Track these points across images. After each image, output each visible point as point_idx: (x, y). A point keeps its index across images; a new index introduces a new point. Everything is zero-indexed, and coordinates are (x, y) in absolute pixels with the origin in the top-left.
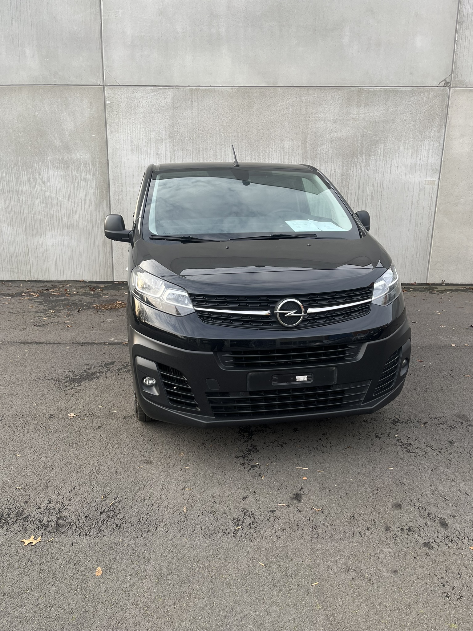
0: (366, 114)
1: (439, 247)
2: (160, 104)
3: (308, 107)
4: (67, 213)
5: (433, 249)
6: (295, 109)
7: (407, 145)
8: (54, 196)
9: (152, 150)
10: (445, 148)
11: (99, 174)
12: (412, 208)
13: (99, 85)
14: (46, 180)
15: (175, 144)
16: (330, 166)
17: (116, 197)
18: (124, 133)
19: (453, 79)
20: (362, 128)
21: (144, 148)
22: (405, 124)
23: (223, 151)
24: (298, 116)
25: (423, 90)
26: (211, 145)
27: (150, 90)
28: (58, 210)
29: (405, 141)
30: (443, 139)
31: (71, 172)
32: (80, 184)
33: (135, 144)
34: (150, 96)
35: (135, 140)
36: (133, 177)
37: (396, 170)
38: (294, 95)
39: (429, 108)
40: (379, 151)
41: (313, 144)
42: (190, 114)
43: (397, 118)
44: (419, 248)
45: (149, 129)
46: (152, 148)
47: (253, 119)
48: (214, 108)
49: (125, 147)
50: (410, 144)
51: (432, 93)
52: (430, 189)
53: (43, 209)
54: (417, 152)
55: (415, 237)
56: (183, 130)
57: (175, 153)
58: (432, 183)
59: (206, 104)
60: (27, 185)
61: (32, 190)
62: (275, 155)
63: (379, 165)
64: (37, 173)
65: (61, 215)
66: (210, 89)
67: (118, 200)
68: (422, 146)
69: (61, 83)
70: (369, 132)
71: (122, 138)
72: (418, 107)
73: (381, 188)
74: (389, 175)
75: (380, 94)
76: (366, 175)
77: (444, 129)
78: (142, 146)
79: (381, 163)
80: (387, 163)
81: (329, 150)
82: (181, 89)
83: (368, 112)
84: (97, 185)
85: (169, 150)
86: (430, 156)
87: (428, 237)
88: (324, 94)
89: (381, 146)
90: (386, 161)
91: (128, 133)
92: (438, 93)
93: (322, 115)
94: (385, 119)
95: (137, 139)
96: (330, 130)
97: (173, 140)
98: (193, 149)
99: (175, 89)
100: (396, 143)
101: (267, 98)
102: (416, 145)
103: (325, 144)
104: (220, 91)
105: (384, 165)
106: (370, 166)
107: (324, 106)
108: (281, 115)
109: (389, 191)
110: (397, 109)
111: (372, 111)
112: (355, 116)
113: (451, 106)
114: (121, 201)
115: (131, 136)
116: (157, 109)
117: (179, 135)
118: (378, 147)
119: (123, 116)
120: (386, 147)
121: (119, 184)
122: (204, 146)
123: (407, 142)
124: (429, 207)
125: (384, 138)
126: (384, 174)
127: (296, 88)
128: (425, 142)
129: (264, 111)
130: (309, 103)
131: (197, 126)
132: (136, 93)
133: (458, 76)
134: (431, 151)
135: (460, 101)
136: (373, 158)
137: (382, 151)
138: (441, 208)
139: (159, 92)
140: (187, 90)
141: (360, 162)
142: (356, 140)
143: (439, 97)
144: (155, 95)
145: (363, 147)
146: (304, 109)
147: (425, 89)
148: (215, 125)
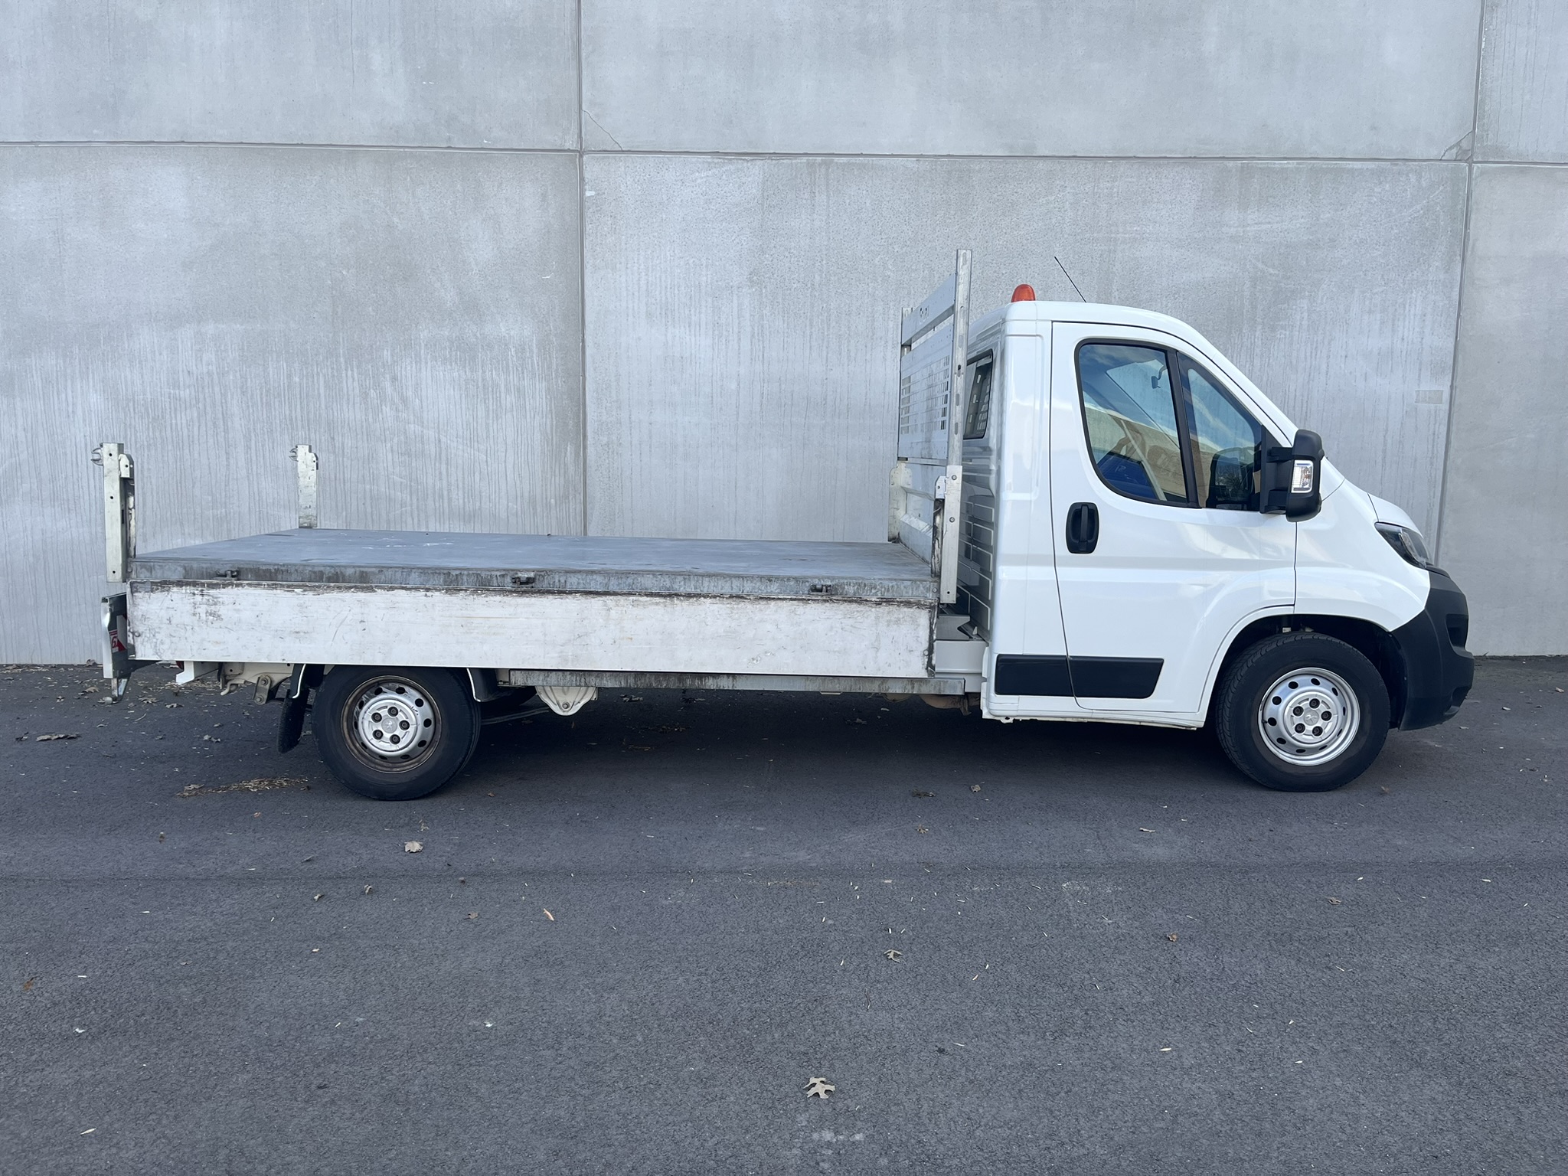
0: (1264, 227)
2: (729, 198)
3: (1115, 207)
4: (464, 478)
6: (1079, 213)
7: (1367, 303)
8: (431, 434)
9: (702, 315)
10: (1466, 309)
11: (556, 377)
12: (1383, 461)
13: (569, 150)
14: (410, 393)
15: (765, 300)
17: (601, 438)
18: (629, 271)
19: (1478, 144)
20: (1254, 262)
21: (681, 311)
22: (1363, 251)
23: (892, 316)
24: (1087, 229)
25: (1404, 168)
26: (860, 302)
27: (703, 162)
28: (440, 473)
29: (1363, 292)
30: (1458, 290)
31: (481, 371)
32: (503, 402)
33: (659, 299)
34: (702, 178)
35: (659, 288)
36: (650, 385)
37: (1343, 366)
38: (1079, 179)
39: (1422, 212)
40: (1298, 318)
41: (1127, 298)
43: (1341, 235)
45: (698, 262)
46: (703, 310)
49: (630, 306)
50: (1376, 301)
51: (1428, 176)
52: (1430, 412)
53: (397, 470)
54: (1394, 320)
56: (787, 265)
57: (765, 322)
58: (1434, 398)
59: (850, 198)
60: (357, 406)
61: (371, 420)
63: (1298, 352)
64: (387, 376)
65: (449, 484)
66: (861, 161)
67: (608, 444)
68: (1407, 306)
69: (465, 144)
70: (1271, 271)
71: (624, 285)
72: (1394, 210)
73: (1304, 409)
74: (1323, 377)
75: (1298, 177)
76: (1265, 379)
77: (1460, 264)
78: (677, 303)
79: (1303, 348)
80: (1319, 348)
82: (786, 161)
83: (1267, 220)
84: (551, 407)
85: (748, 316)
86: (1428, 330)
88: (1154, 176)
89: (1302, 306)
90: (1315, 344)
91: (640, 270)
92: (1441, 176)
93: (1151, 229)
94: (1311, 238)
95: (664, 287)
96: (1171, 265)
97: (759, 289)
98: (814, 314)
99: (769, 161)
100: (1340, 297)
101: (1007, 185)
102: (1391, 302)
103: (1159, 300)
104: (886, 168)
105: (1311, 352)
106: (1275, 356)
107: (1154, 205)
108: (1043, 227)
109: (1324, 419)
110: (1340, 213)
111: (1278, 218)
112: (1235, 230)
113: (1474, 207)
114: (615, 446)
115: (647, 280)
116: (719, 211)
117: (775, 275)
118: (1294, 307)
119: (629, 227)
120: (1314, 308)
121: (611, 403)
122: (843, 305)
123: (1368, 295)
124: (1428, 459)
125: (1309, 287)
126: (1312, 375)
127: (1084, 162)
128: (1414, 295)
129: (1002, 217)
130: (1116, 199)
131: (825, 253)
132: (664, 170)
133: (1490, 135)
134: (1429, 317)
135: (1496, 196)
136: (1283, 336)
137: (1306, 318)
138: (1459, 461)
139: (726, 168)
140: (801, 163)
141: (1249, 345)
142: (1237, 290)
143: (1445, 185)
144: (714, 175)
145: (1256, 308)
146: (1104, 212)
147: (1410, 165)
148: (872, 251)
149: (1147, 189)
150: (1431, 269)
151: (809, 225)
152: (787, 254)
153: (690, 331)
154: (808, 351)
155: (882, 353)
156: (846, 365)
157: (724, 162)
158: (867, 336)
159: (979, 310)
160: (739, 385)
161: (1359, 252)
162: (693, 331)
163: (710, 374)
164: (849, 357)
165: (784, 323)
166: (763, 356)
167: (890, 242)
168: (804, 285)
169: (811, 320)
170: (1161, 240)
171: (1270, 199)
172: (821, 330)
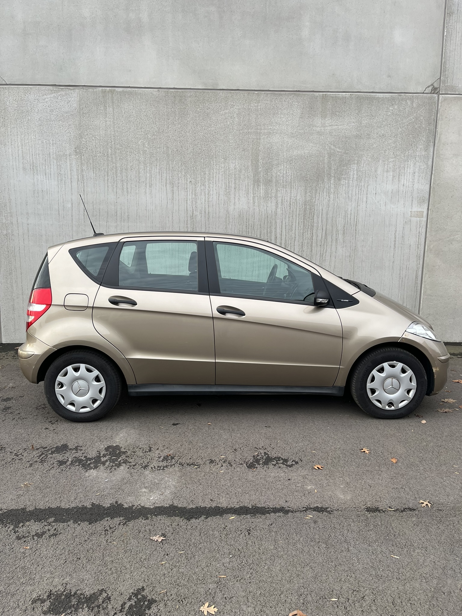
1: (431, 296)
2: (62, 109)
3: (259, 116)
5: (423, 298)
6: (241, 119)
7: (386, 167)
9: (52, 169)
10: (435, 170)
12: (395, 246)
15: (83, 162)
16: (289, 192)
17: (3, 231)
18: (13, 146)
19: (442, 84)
20: (329, 145)
21: (41, 167)
22: (384, 140)
23: (148, 171)
24: (246, 127)
25: (405, 97)
26: (132, 163)
27: (48, 90)
29: (384, 161)
30: (431, 160)
33: (29, 161)
34: (48, 98)
35: (28, 155)
36: (27, 205)
37: (374, 198)
38: (241, 101)
39: (413, 120)
40: (352, 174)
41: (266, 163)
42: (103, 122)
43: (373, 132)
44: (405, 297)
45: (48, 142)
46: (52, 167)
47: (188, 131)
48: (135, 115)
49: (15, 164)
50: (390, 166)
51: (417, 101)
52: (417, 222)
54: (399, 176)
55: (401, 283)
56: (94, 144)
57: (84, 173)
58: (419, 215)
59: (124, 110)
62: (217, 178)
63: (352, 191)
66: (129, 91)
68: (406, 169)
70: (338, 150)
71: (11, 153)
72: (399, 119)
73: (355, 221)
74: (364, 203)
75: (351, 101)
76: (336, 205)
77: (433, 147)
78: (38, 163)
79: (354, 189)
80: (363, 189)
81: (288, 172)
82: (91, 90)
83: (336, 124)
85: (75, 170)
86: (416, 181)
87: (416, 283)
88: (278, 100)
89: (353, 168)
90: (360, 187)
91: (19, 146)
92: (423, 101)
94: (358, 133)
95: (31, 155)
96: (288, 146)
97: (80, 156)
98: (109, 169)
99: (82, 90)
100: (372, 164)
101: (204, 104)
102: (398, 166)
103: (282, 164)
104: (142, 94)
105: (359, 191)
106: (341, 193)
107: (279, 115)
108: (223, 126)
109: (365, 225)
110: (372, 120)
111: (341, 123)
112: (320, 128)
113: (440, 118)
114: (10, 236)
115: (23, 151)
116: (58, 116)
117: (88, 150)
118: (350, 168)
119: (11, 123)
120: (360, 169)
121: (7, 214)
122: (123, 165)
123: (386, 162)
124: (417, 245)
125: (357, 158)
126: (359, 203)
127: (243, 92)
128: (409, 163)
129: (202, 121)
130: (260, 112)
131: (113, 138)
132: (29, 94)
133: (448, 81)
134: (417, 174)
135: (451, 112)
136: (344, 183)
137: (356, 174)
138: (432, 246)
139: (60, 93)
140: (98, 91)
141: (328, 187)
142: (321, 159)
143: (425, 106)
144: (54, 97)
145: (331, 169)
146: (253, 119)
147: (407, 96)
148: (137, 137)
149: (275, 107)
150: (418, 150)
151: (104, 123)
152: (93, 138)
153: (46, 177)
154: (107, 187)
155: (144, 190)
156: (126, 195)
157: (59, 90)
158: (136, 181)
159: (192, 169)
160: (72, 205)
161: (382, 141)
162: (47, 177)
163: (57, 199)
164: (127, 191)
165: (94, 174)
166: (84, 190)
167: (146, 133)
168: (103, 155)
169: (107, 173)
170: (283, 133)
171: (337, 113)
172: (113, 178)
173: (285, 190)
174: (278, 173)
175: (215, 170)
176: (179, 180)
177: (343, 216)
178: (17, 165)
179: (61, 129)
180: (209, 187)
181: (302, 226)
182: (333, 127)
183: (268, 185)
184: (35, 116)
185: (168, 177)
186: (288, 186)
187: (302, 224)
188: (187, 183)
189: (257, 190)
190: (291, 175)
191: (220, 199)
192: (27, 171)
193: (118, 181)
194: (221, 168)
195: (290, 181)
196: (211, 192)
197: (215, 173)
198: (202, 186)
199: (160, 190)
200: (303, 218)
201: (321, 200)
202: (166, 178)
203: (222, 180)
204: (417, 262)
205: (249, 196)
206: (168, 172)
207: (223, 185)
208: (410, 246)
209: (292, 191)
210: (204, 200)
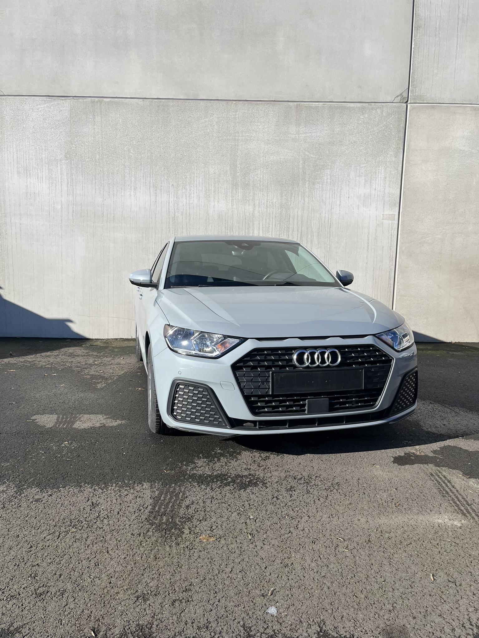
0: (308, 135)
1: (403, 295)
2: (54, 117)
3: (237, 124)
5: (396, 299)
6: (221, 127)
7: (358, 172)
9: (44, 173)
12: (368, 248)
15: (73, 166)
16: (266, 195)
18: (8, 152)
19: (411, 94)
20: (304, 151)
21: (34, 171)
22: (355, 147)
23: (133, 175)
24: (224, 134)
25: (375, 106)
26: (118, 167)
27: (42, 100)
29: (356, 166)
33: (23, 165)
34: (41, 108)
35: (23, 160)
36: (20, 206)
37: (347, 201)
38: (220, 110)
39: (383, 128)
40: (326, 178)
41: (244, 168)
43: (345, 139)
45: (41, 148)
46: (44, 171)
47: (170, 138)
48: (121, 124)
49: (10, 168)
50: (362, 171)
51: (386, 110)
52: (389, 225)
54: (371, 180)
55: (374, 283)
56: (83, 150)
57: (73, 177)
58: (391, 217)
59: (112, 118)
62: (198, 182)
63: (326, 195)
66: (116, 101)
68: (377, 174)
70: (312, 155)
71: (6, 158)
72: (370, 127)
73: (330, 223)
74: (338, 207)
75: (323, 111)
76: (310, 207)
78: (31, 167)
79: (328, 193)
80: (336, 193)
81: (264, 176)
82: (81, 100)
83: (310, 131)
85: (65, 173)
86: (387, 185)
87: (389, 284)
88: (255, 109)
89: (327, 173)
90: (334, 191)
91: (14, 151)
92: (393, 110)
93: (255, 135)
94: (330, 140)
95: (25, 160)
96: (265, 152)
97: (70, 161)
98: (96, 173)
99: (73, 100)
100: (345, 169)
101: (186, 113)
102: (369, 171)
103: (259, 169)
104: (129, 104)
105: (332, 195)
106: (315, 197)
107: (256, 123)
108: (204, 134)
109: (339, 227)
110: (344, 128)
111: (315, 131)
112: (295, 136)
114: (4, 235)
115: (17, 156)
116: (50, 124)
117: (78, 155)
118: (323, 173)
119: (8, 131)
120: (333, 174)
122: (110, 169)
123: (358, 168)
124: (389, 247)
125: (330, 163)
126: (333, 206)
127: (222, 102)
128: (380, 168)
129: (184, 129)
130: (238, 120)
131: (101, 144)
132: (24, 104)
133: (417, 90)
134: (387, 179)
135: (420, 120)
136: (318, 187)
137: (329, 178)
138: (404, 248)
139: (53, 103)
140: (88, 101)
141: (303, 191)
142: (296, 164)
143: (395, 115)
144: (47, 106)
145: (305, 173)
146: (232, 127)
147: (377, 105)
148: (123, 144)
149: (252, 116)
150: (388, 156)
151: (93, 131)
152: (83, 145)
153: (38, 180)
154: (94, 190)
155: (129, 192)
156: (112, 198)
157: (52, 101)
158: (122, 184)
159: (174, 173)
160: (62, 206)
162: (39, 180)
163: (48, 201)
164: (113, 194)
165: (82, 177)
166: (73, 193)
167: (131, 139)
168: (91, 160)
169: (95, 176)
170: (259, 140)
171: (310, 121)
172: (100, 181)
173: (262, 193)
174: (256, 178)
175: (195, 174)
176: (161, 183)
177: (317, 219)
178: (12, 169)
179: (53, 136)
180: (190, 190)
181: (279, 228)
182: (307, 134)
183: (246, 189)
184: (29, 124)
185: (152, 181)
186: (265, 190)
187: (279, 226)
188: (169, 187)
189: (235, 193)
190: (268, 180)
191: (200, 201)
192: (21, 174)
193: (105, 184)
194: (201, 172)
195: (266, 185)
196: (192, 195)
197: (196, 177)
198: (183, 188)
199: (144, 193)
200: (279, 220)
201: (296, 202)
202: (150, 182)
203: (202, 184)
204: (390, 263)
205: (228, 199)
206: (152, 176)
207: (204, 188)
208: (383, 248)
209: (269, 195)
210: (185, 203)
